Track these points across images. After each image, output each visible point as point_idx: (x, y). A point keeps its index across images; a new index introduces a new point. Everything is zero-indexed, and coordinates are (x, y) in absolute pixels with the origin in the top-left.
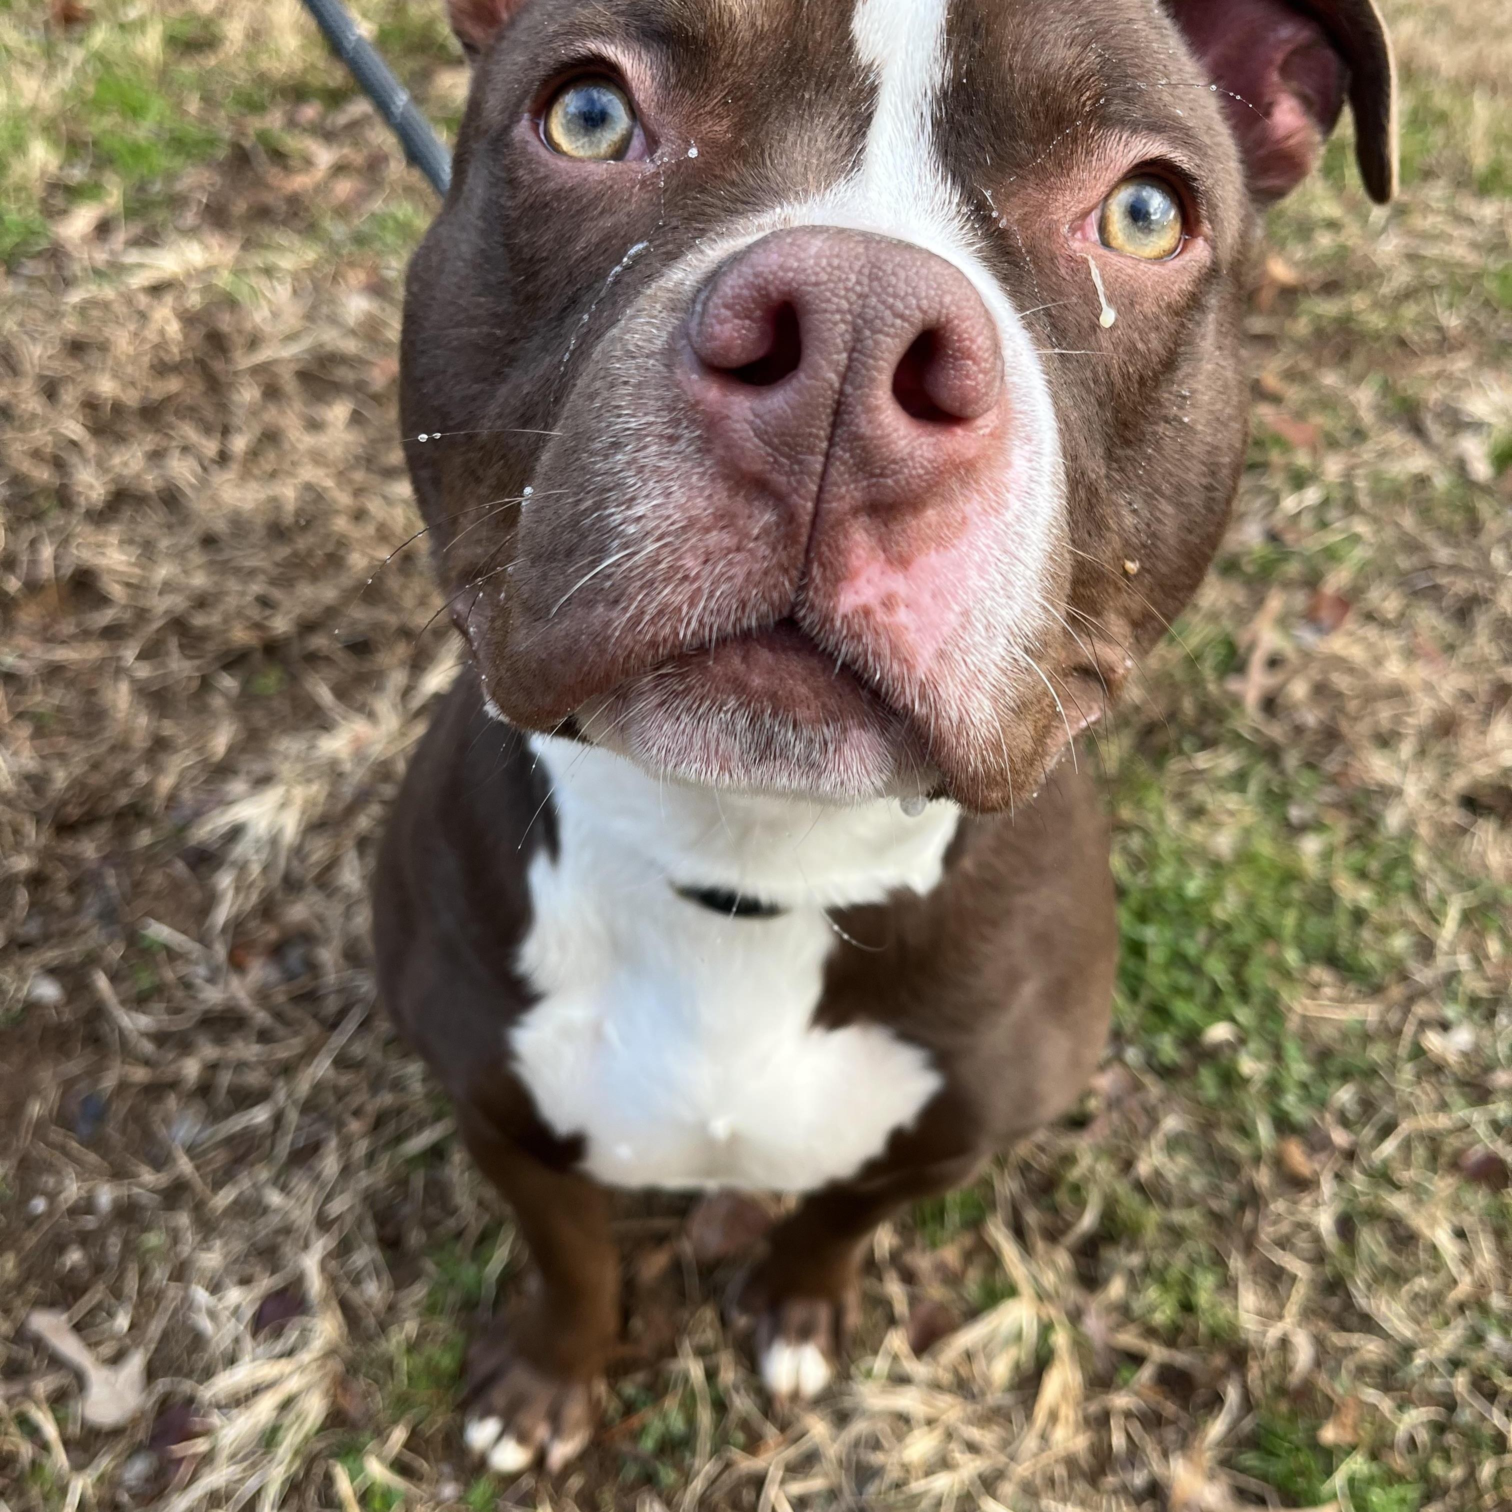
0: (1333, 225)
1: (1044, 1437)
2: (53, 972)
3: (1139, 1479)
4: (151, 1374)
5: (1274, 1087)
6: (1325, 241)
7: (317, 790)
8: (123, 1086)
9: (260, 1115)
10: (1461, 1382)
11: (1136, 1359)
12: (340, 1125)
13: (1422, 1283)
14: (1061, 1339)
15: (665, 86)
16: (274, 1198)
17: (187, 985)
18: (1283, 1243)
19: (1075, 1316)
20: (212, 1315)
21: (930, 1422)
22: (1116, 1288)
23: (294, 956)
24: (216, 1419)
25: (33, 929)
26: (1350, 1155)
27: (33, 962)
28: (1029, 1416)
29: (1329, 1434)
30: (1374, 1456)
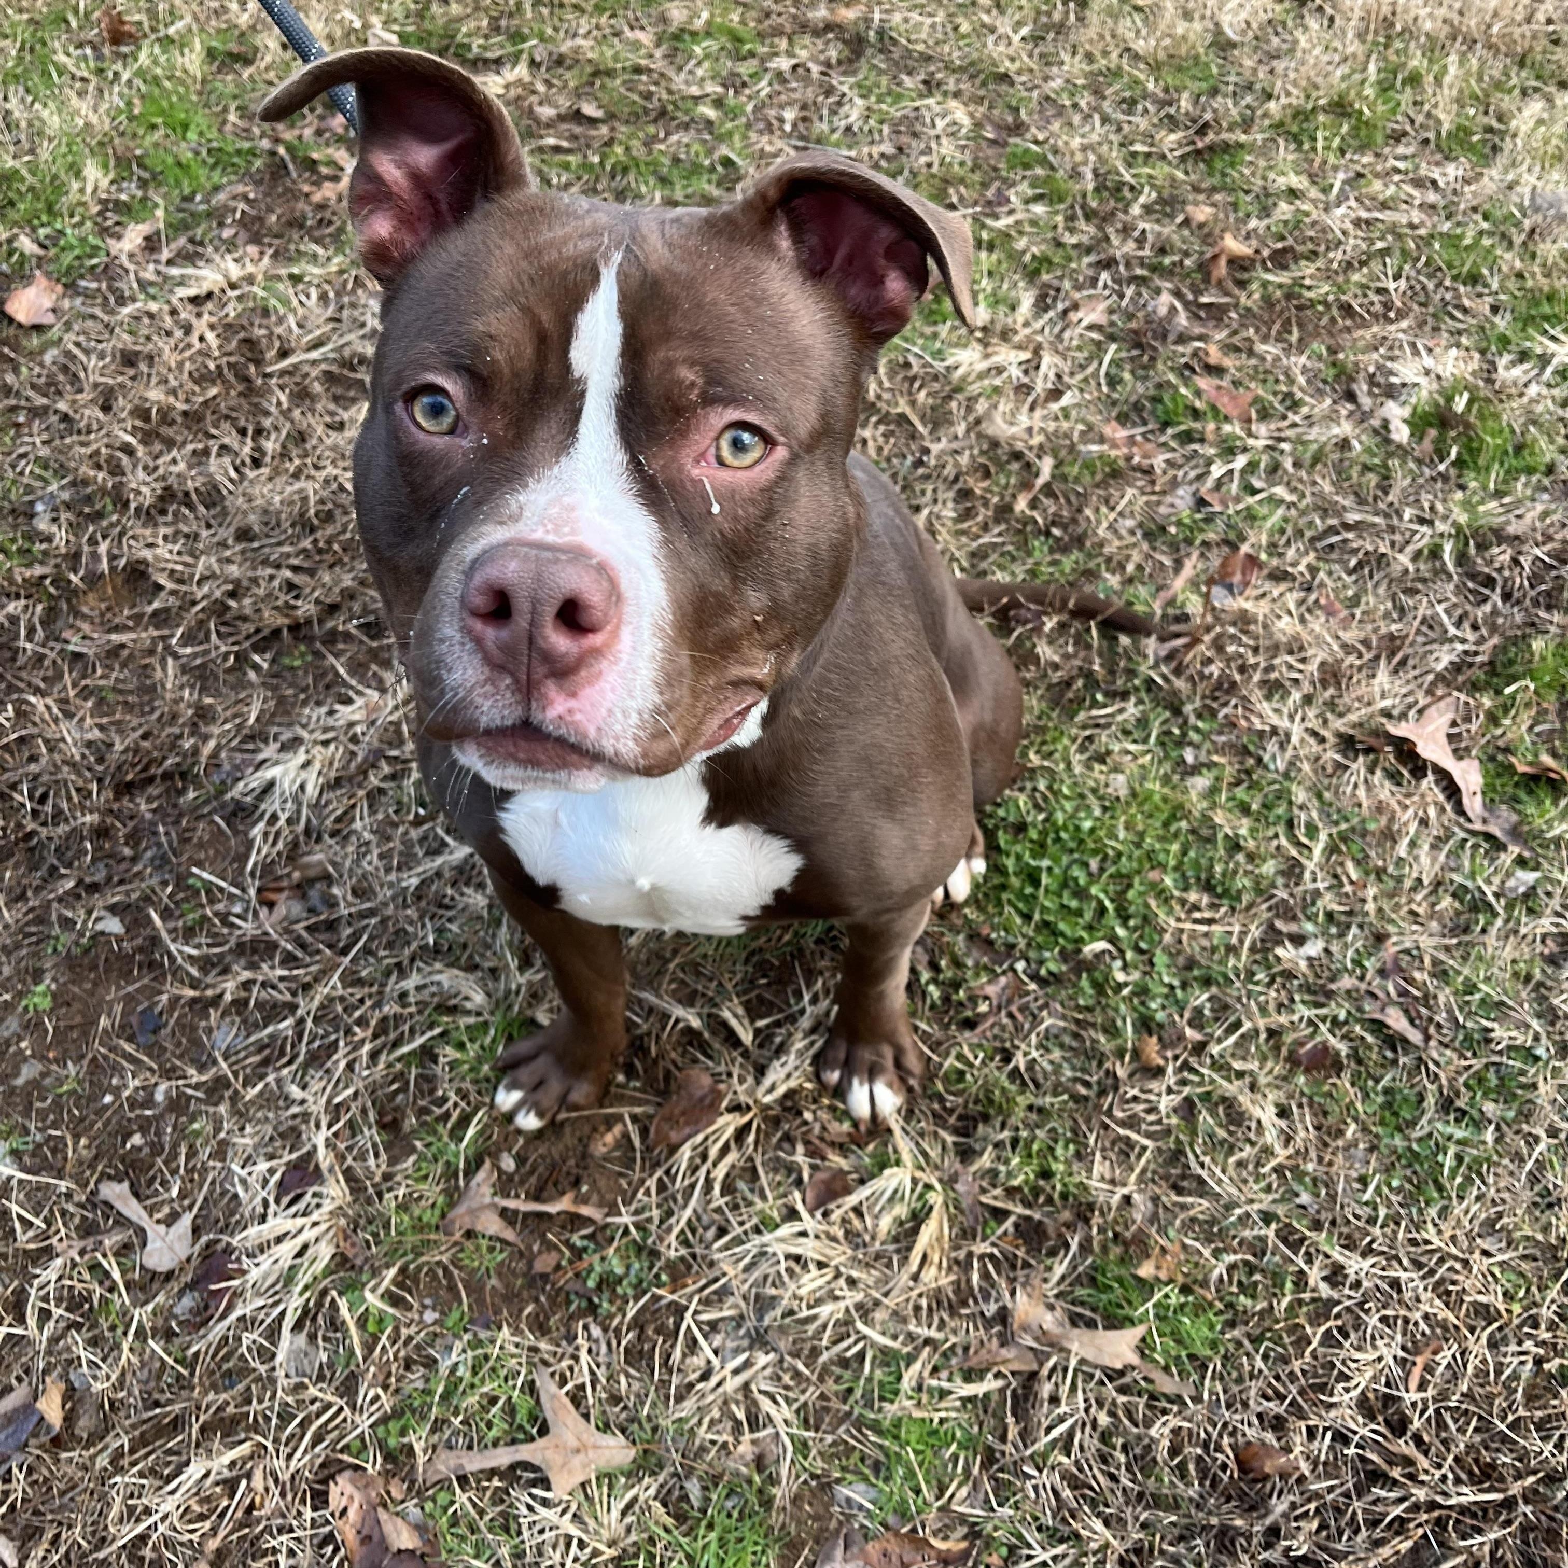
0: (1293, 194)
1: (915, 1278)
2: (113, 909)
3: (991, 1309)
4: (196, 1231)
5: (1142, 992)
6: (1284, 210)
7: (335, 751)
8: (175, 1001)
9: (286, 1025)
10: (1270, 1232)
11: (1000, 1215)
12: (348, 1032)
13: (1248, 1152)
14: (936, 1198)
15: (470, 400)
16: (295, 1091)
17: (224, 918)
18: (1132, 1122)
19: (949, 1182)
20: (243, 1182)
21: (821, 1265)
22: (986, 1160)
23: (314, 894)
24: (246, 1262)
25: (100, 876)
26: (1199, 1048)
27: (98, 901)
28: (904, 1261)
29: (1146, 1270)
30: (1185, 1290)
